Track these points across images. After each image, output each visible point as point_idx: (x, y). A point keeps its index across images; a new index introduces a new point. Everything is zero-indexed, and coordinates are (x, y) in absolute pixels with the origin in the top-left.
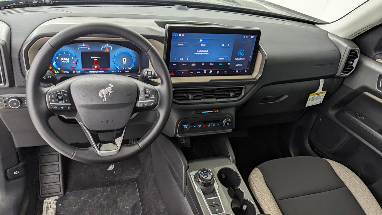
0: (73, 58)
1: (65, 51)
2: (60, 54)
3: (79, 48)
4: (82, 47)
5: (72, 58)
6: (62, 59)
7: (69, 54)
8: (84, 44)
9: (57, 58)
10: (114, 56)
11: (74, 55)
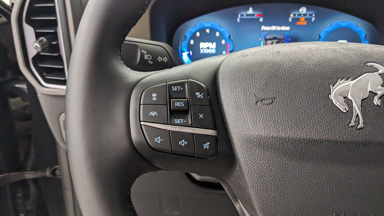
0: (226, 42)
1: (209, 25)
2: (198, 34)
3: (241, 19)
4: (247, 15)
5: (223, 42)
6: (203, 45)
7: (217, 34)
8: (251, 9)
9: (192, 42)
10: (318, 37)
11: (227, 36)
